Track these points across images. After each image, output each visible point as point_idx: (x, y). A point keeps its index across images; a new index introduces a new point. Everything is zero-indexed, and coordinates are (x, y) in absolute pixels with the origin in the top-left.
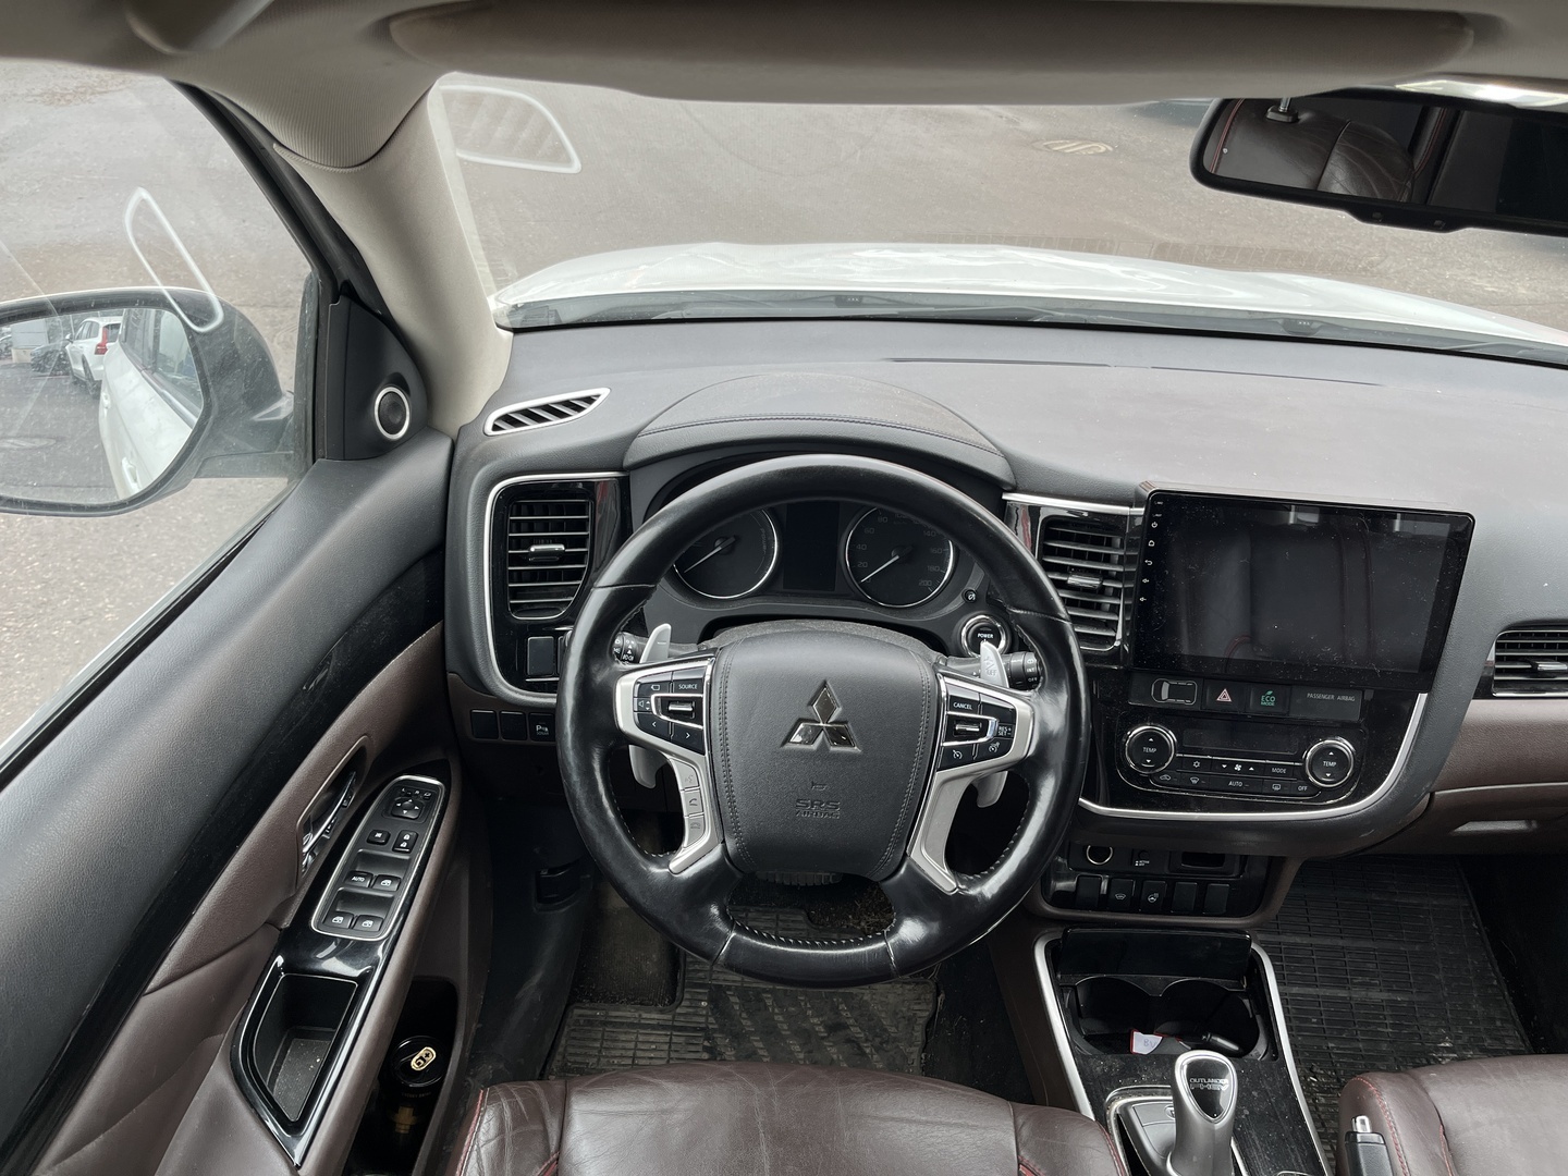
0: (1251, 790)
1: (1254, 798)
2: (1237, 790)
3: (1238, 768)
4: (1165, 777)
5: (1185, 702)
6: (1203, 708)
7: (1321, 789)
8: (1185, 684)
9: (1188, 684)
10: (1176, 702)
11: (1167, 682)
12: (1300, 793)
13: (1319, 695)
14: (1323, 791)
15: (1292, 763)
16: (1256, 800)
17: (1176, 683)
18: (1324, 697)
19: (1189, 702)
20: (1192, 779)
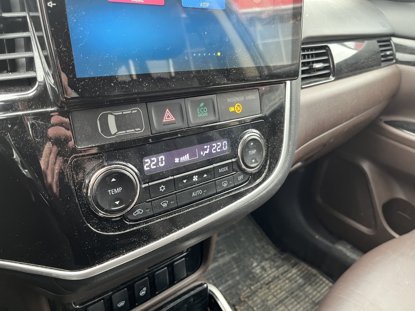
0: (209, 194)
1: (212, 199)
3: (195, 178)
5: (136, 131)
6: (154, 132)
7: (251, 174)
8: (130, 112)
9: (133, 112)
10: (126, 132)
11: (111, 114)
12: (240, 182)
13: (234, 99)
14: (252, 174)
15: (230, 161)
16: (214, 201)
17: (121, 113)
18: (238, 99)
19: (139, 129)
20: (162, 204)
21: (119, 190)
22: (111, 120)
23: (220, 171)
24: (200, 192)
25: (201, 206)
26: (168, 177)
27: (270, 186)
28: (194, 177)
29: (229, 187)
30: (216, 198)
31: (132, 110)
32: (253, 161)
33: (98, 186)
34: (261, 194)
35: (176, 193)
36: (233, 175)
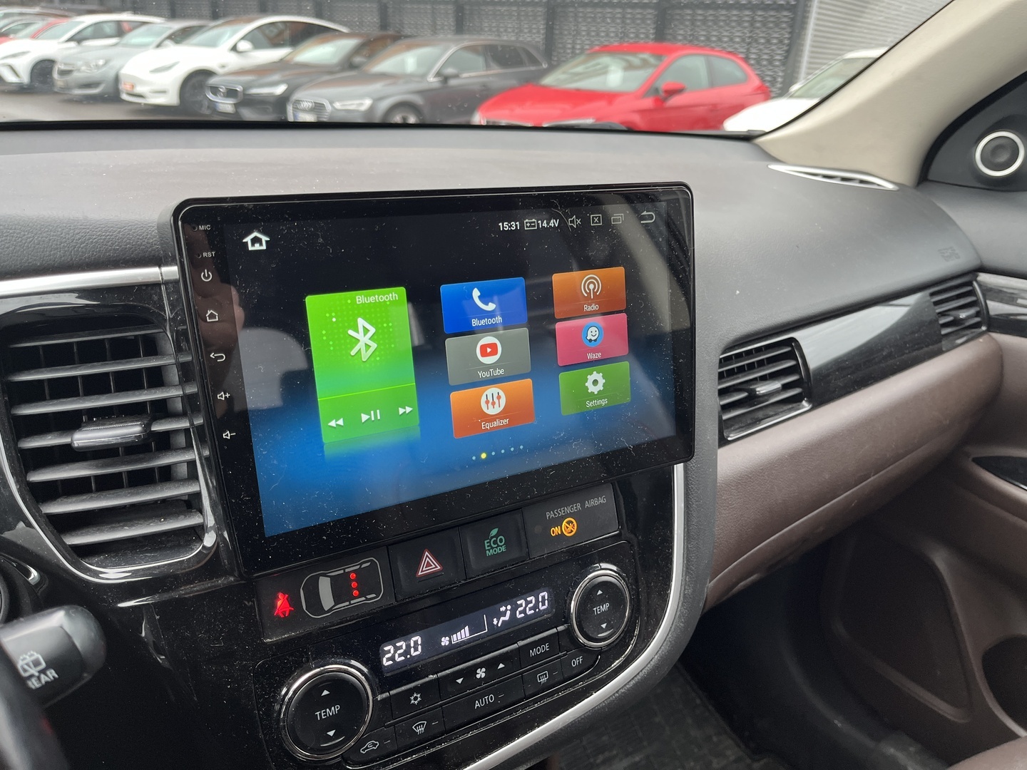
0: (510, 700)
1: (516, 710)
2: (490, 711)
3: (481, 673)
4: (370, 746)
5: (367, 599)
6: (400, 598)
7: (600, 651)
8: (358, 567)
9: (363, 566)
10: (350, 604)
11: (325, 575)
12: (575, 672)
13: (560, 511)
14: (603, 652)
15: (554, 630)
16: (519, 713)
17: (342, 572)
18: (568, 510)
19: (374, 595)
20: (415, 727)
21: (335, 709)
22: (325, 586)
23: (532, 653)
24: (490, 699)
25: (493, 725)
26: (427, 677)
27: (643, 671)
28: (478, 671)
29: (552, 682)
30: (523, 707)
31: (361, 564)
32: (604, 626)
33: (296, 708)
34: (623, 691)
35: (441, 706)
36: (559, 657)
